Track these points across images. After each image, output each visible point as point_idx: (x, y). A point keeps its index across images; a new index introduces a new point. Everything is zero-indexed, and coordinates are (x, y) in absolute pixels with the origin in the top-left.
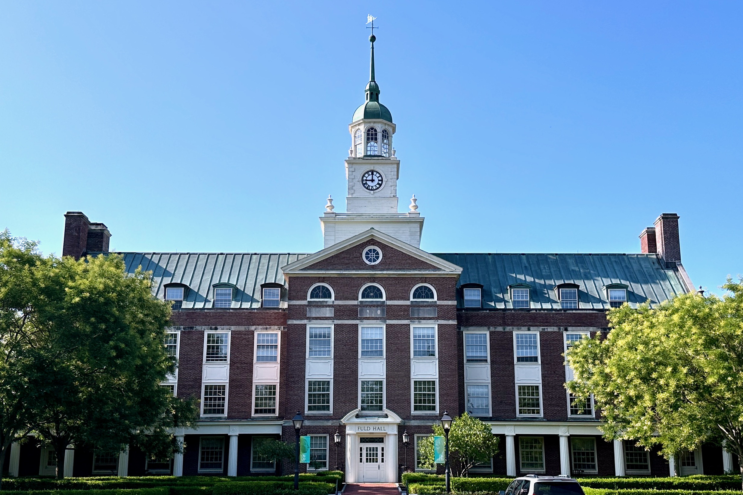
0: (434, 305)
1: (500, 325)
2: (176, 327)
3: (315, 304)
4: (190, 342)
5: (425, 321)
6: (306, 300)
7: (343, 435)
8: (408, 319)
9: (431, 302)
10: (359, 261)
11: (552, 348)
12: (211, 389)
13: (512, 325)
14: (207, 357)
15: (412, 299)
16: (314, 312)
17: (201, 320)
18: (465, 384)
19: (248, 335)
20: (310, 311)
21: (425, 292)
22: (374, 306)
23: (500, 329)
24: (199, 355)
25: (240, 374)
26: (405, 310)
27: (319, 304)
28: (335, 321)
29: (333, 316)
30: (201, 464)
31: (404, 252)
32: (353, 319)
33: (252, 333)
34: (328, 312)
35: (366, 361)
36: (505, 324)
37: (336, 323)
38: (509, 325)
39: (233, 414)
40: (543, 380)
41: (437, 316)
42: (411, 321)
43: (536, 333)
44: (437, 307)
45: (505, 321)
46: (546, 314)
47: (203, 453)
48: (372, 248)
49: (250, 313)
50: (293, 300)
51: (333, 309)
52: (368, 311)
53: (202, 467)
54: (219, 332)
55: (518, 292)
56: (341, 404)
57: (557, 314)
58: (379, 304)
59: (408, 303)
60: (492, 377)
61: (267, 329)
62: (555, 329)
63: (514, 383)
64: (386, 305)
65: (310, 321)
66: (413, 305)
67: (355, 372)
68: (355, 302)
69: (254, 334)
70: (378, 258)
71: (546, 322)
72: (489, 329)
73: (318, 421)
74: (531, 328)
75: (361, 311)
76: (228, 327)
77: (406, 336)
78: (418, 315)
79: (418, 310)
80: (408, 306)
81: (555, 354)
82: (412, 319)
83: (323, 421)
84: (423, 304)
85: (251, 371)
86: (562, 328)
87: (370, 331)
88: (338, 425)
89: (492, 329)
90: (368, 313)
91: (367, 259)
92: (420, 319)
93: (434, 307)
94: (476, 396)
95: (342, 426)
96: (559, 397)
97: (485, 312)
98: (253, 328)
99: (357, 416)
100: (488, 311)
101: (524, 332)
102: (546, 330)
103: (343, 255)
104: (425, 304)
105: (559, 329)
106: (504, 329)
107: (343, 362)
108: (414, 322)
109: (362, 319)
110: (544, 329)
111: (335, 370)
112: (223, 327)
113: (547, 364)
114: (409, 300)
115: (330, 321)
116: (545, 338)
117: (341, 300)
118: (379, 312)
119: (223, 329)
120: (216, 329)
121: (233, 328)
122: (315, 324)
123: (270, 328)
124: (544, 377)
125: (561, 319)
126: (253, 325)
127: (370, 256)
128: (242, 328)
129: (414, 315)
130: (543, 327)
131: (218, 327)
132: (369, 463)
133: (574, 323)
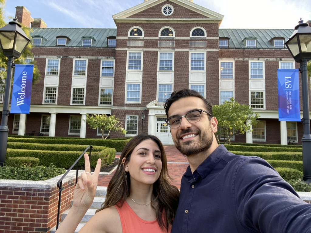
0: (205, 40)
1: (241, 57)
2: (58, 56)
3: (132, 38)
4: (65, 64)
5: (199, 49)
6: (127, 36)
7: (147, 116)
8: (188, 48)
9: (203, 38)
10: (159, 13)
11: (272, 70)
12: (77, 90)
13: (248, 57)
14: (75, 73)
15: (191, 36)
16: (132, 44)
17: (72, 53)
18: (219, 91)
19: (97, 61)
20: (129, 43)
21: (199, 32)
22: (168, 40)
23: (241, 59)
24: (70, 71)
25: (92, 82)
26: (187, 43)
27: (135, 39)
28: (144, 49)
29: (143, 46)
30: (70, 130)
31: (187, 8)
32: (155, 48)
33: (100, 60)
34: (140, 43)
35: (162, 73)
36: (244, 56)
37: (144, 50)
38: (246, 57)
39: (88, 104)
40: (266, 89)
41: (206, 46)
42: (190, 49)
43: (262, 61)
44: (207, 41)
45: (244, 55)
46: (269, 51)
47: (71, 124)
48: (168, 6)
49: (99, 49)
50: (120, 36)
51: (143, 42)
52: (164, 43)
53: (71, 131)
54: (81, 59)
55: (250, 41)
56: (146, 98)
57: (275, 51)
58: (171, 39)
59: (188, 38)
60: (235, 86)
61: (107, 58)
62: (274, 59)
63: (248, 90)
64: (175, 40)
65: (129, 49)
66: (192, 40)
67: (155, 79)
68: (156, 38)
69: (100, 61)
70: (171, 12)
71: (269, 56)
72: (234, 59)
73: (132, 107)
74: (260, 59)
75: (160, 43)
76: (86, 57)
77: (187, 58)
78: (195, 45)
79: (195, 42)
80: (188, 40)
81: (274, 74)
82: (191, 48)
83: (135, 107)
84: (197, 39)
85: (98, 81)
86: (278, 59)
87: (165, 56)
88: (144, 110)
89: (236, 59)
90: (164, 44)
91: (164, 13)
92: (195, 48)
93: (205, 41)
94: (225, 97)
95: (146, 110)
96: (275, 98)
97: (232, 49)
98: (100, 58)
99: (156, 105)
100: (234, 49)
101: (255, 61)
102: (269, 60)
103: (150, 10)
104: (199, 39)
105: (277, 59)
106: (244, 59)
107: (148, 73)
108: (192, 50)
109: (160, 48)
110: (268, 59)
111: (143, 77)
112: (83, 57)
113: (269, 79)
114: (189, 36)
115: (141, 49)
116: (268, 65)
117: (148, 36)
118: (171, 44)
119: (83, 58)
120: (80, 58)
121: (89, 57)
122: (132, 51)
123: (109, 58)
124: (267, 87)
125: (278, 54)
126: (100, 56)
127: (166, 10)
128: (94, 58)
129: (192, 46)
130: (267, 58)
131: (81, 57)
132: (162, 133)
133: (285, 56)
